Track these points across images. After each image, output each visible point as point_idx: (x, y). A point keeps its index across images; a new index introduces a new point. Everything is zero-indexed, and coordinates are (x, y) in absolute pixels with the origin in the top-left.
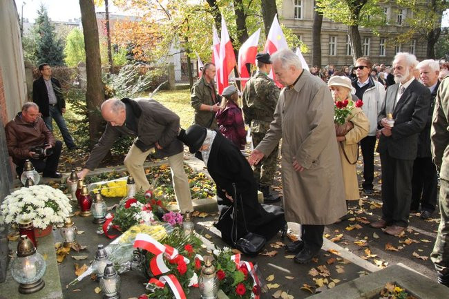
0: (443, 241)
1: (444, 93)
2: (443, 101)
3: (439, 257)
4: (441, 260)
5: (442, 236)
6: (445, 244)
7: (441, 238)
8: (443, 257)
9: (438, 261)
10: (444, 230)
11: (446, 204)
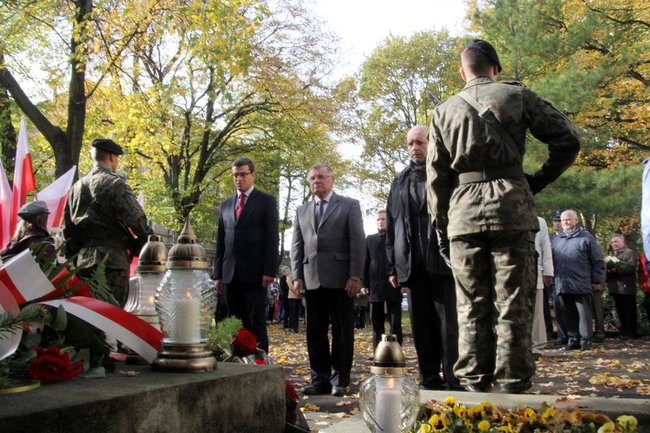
0: (473, 333)
1: (444, 119)
2: (443, 130)
3: (470, 361)
4: (475, 364)
5: (469, 325)
6: (476, 335)
7: (469, 329)
8: (478, 359)
9: (470, 369)
10: (471, 316)
11: (467, 274)
